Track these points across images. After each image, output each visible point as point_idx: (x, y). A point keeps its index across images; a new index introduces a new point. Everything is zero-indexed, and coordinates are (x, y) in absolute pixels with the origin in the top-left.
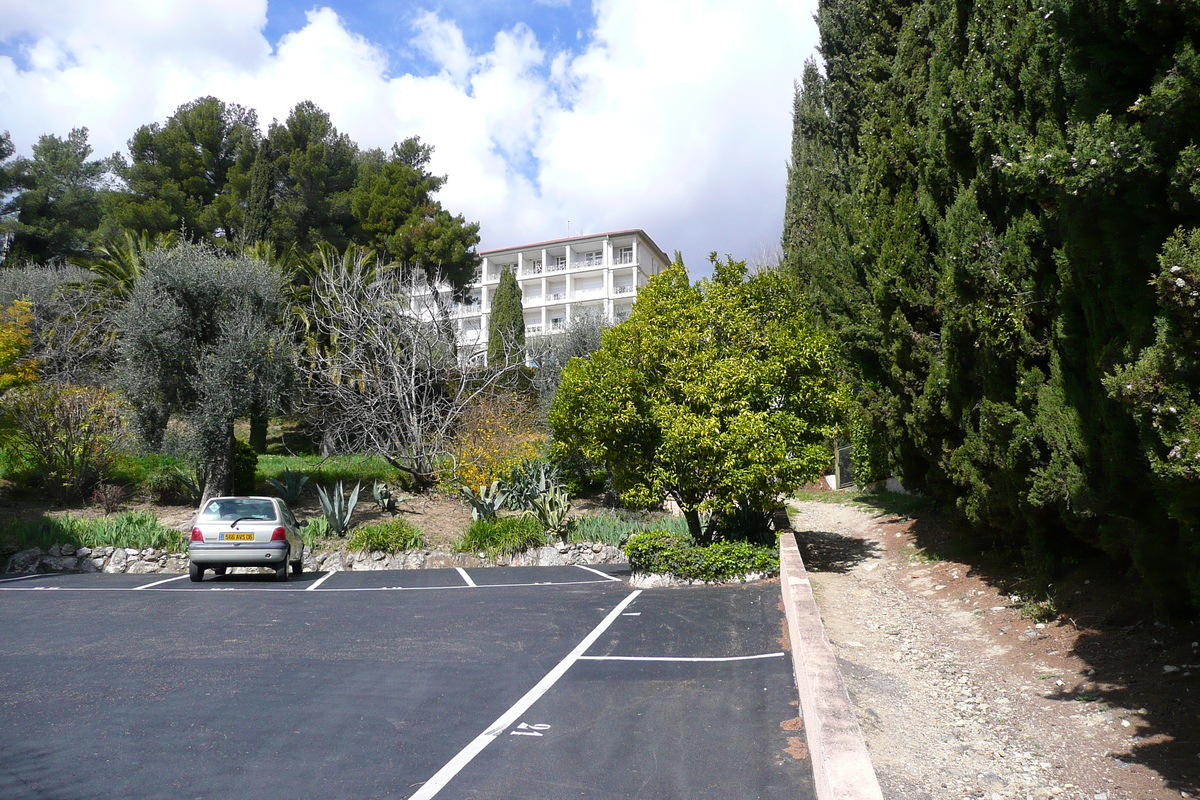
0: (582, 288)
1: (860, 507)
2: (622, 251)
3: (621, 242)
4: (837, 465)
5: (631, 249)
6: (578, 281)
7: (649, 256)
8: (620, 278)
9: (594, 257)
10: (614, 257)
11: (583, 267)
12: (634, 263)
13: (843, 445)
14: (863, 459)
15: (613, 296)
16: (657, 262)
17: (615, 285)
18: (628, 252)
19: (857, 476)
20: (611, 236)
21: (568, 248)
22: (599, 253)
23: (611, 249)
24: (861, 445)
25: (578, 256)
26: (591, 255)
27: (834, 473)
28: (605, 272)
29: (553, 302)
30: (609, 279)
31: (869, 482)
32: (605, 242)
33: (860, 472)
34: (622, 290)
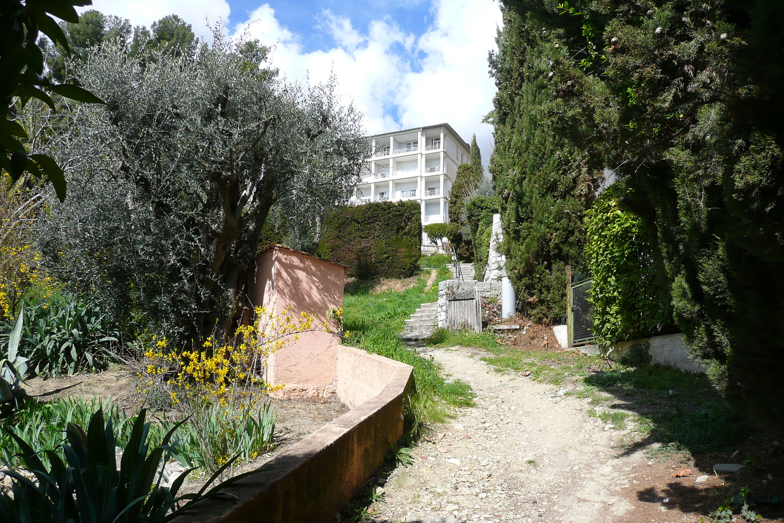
0: (402, 169)
1: (595, 402)
2: (432, 141)
3: (432, 133)
4: (569, 310)
5: (439, 139)
6: (399, 164)
7: (454, 145)
8: (430, 161)
9: (412, 145)
10: (427, 145)
11: (404, 153)
12: (442, 149)
13: (581, 280)
14: (609, 301)
15: (425, 174)
16: (461, 150)
17: (427, 166)
18: (437, 141)
19: (598, 330)
20: (424, 129)
21: (392, 139)
22: (416, 143)
23: (424, 139)
24: (605, 280)
25: (399, 145)
26: (410, 144)
27: (565, 323)
28: (419, 156)
29: (380, 179)
30: (422, 162)
31: (618, 340)
32: (419, 134)
33: (603, 323)
34: (432, 170)
